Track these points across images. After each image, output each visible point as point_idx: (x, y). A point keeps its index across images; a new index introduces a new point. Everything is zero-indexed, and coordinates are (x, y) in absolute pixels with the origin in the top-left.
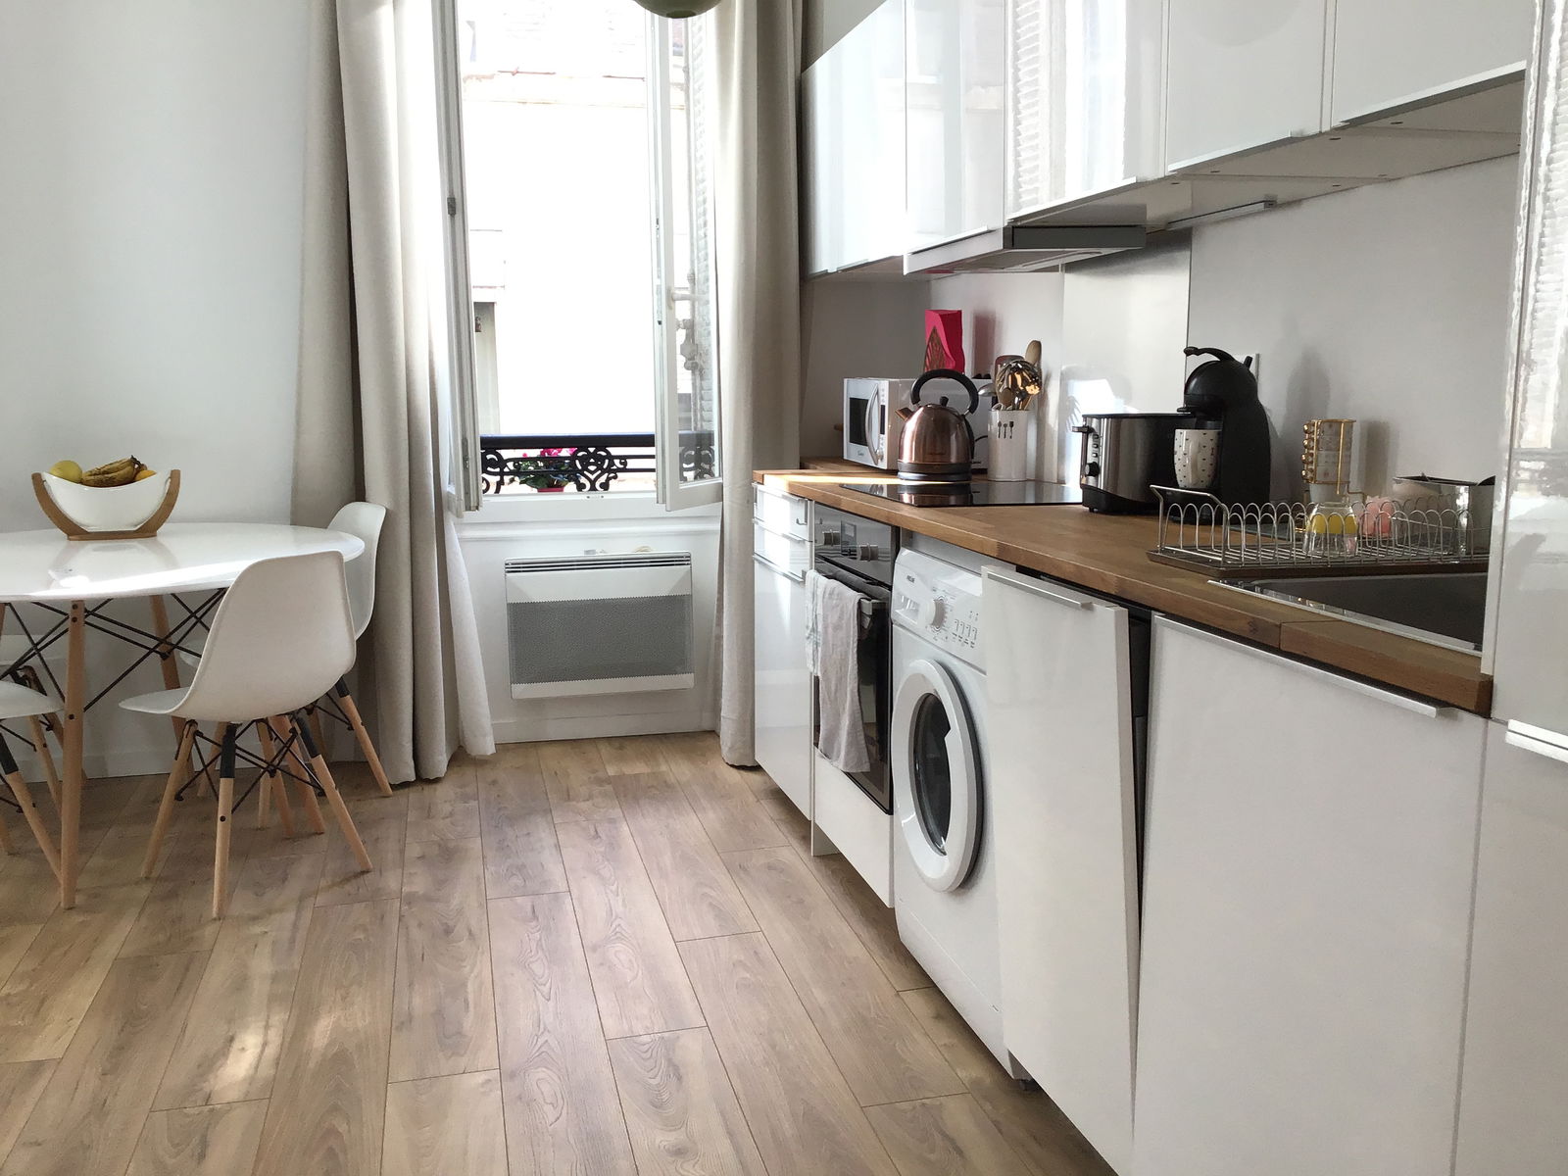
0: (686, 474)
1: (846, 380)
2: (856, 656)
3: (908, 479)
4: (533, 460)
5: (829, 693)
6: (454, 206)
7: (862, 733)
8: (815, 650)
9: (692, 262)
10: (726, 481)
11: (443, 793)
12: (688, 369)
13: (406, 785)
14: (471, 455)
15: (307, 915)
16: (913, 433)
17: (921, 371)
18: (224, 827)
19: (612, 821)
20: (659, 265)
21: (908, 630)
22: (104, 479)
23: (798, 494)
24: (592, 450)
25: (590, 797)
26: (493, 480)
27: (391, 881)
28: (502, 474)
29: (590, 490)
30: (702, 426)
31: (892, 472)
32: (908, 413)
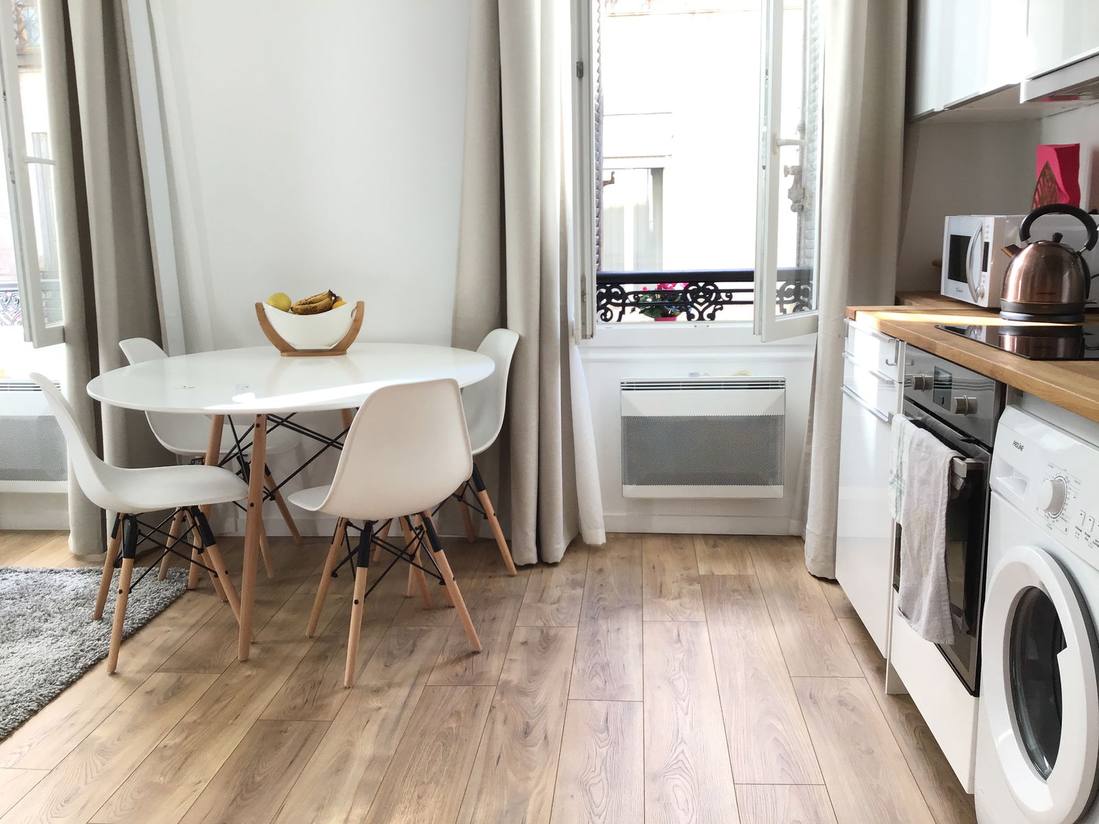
0: (785, 306)
1: (947, 218)
2: (944, 519)
3: (1010, 319)
4: (652, 293)
5: (911, 549)
6: (581, 70)
7: (947, 603)
8: (898, 499)
9: (803, 114)
10: (821, 313)
11: (558, 577)
12: (794, 211)
13: (529, 566)
14: (588, 290)
15: (418, 692)
16: (1020, 270)
17: (1030, 208)
18: (358, 610)
19: (695, 624)
20: (766, 113)
21: (1005, 498)
22: (309, 309)
23: (890, 333)
24: (701, 284)
25: (679, 596)
26: (616, 311)
27: (493, 665)
28: (624, 305)
29: (699, 320)
30: (804, 263)
31: (995, 310)
32: (1015, 250)
